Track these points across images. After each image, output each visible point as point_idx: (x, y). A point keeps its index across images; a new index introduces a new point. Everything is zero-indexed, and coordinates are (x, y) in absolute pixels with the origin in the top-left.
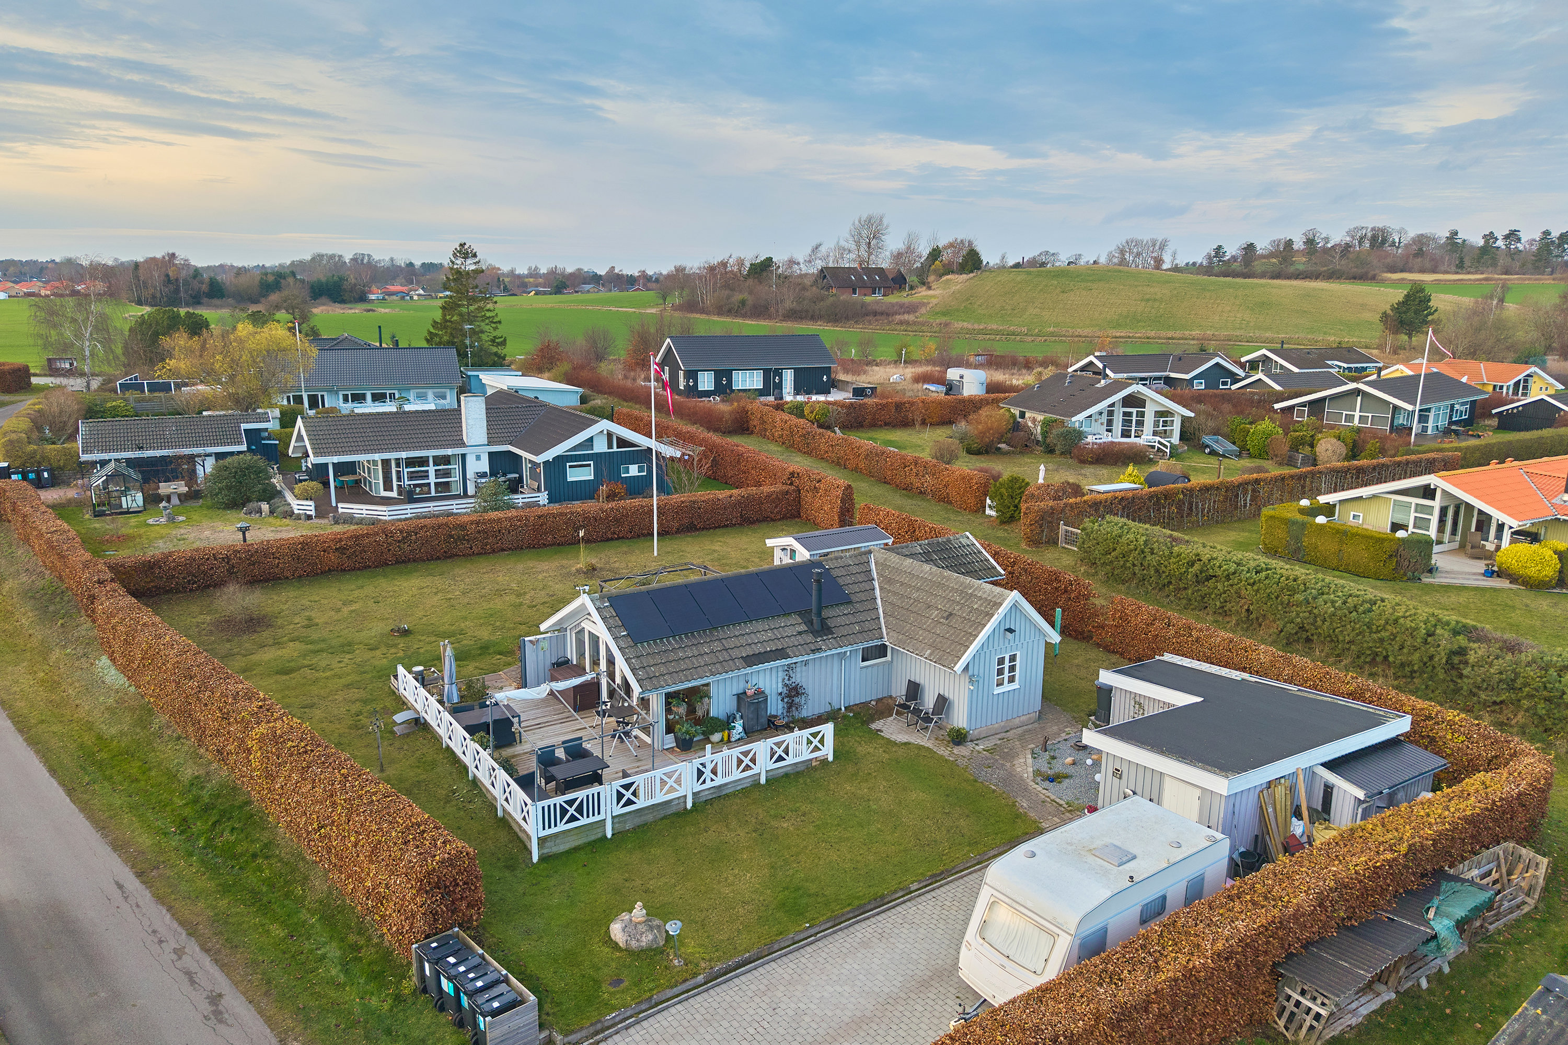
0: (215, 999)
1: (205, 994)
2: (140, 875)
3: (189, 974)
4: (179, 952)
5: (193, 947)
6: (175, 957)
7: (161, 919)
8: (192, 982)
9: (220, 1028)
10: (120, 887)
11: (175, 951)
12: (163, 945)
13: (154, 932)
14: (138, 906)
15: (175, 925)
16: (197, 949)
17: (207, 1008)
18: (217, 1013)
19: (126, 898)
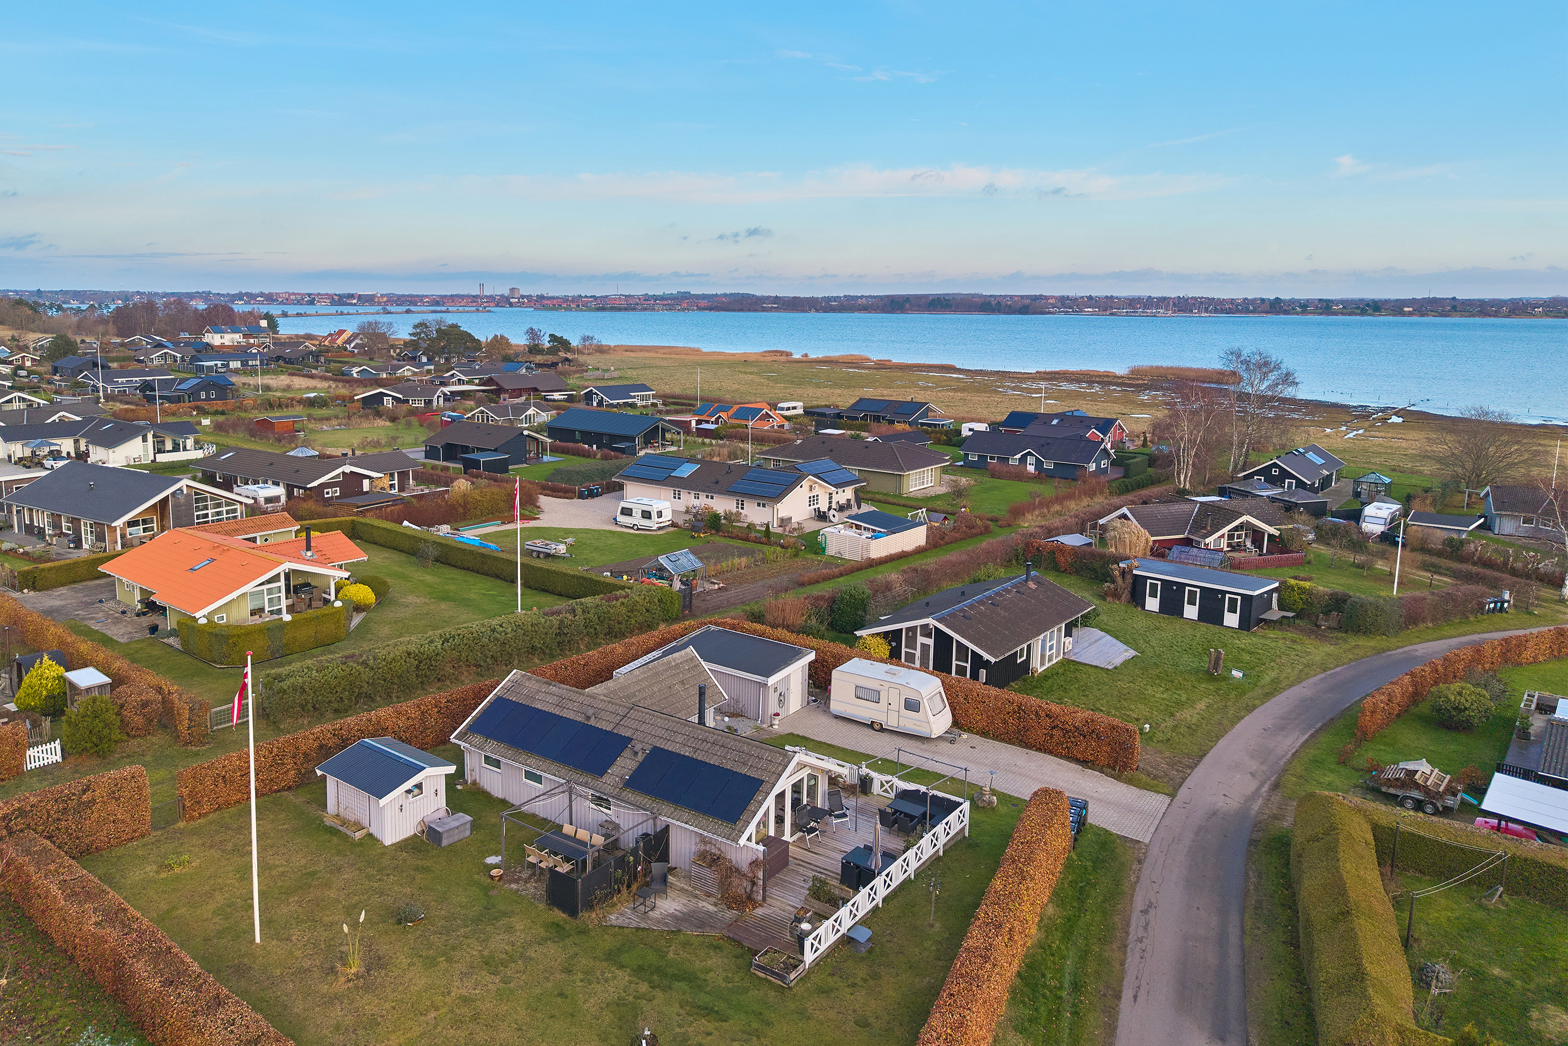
0: (1145, 912)
1: (1147, 916)
2: (1118, 997)
3: (1145, 928)
4: (1140, 940)
5: (1132, 937)
6: (1144, 940)
7: (1132, 961)
8: (1147, 924)
9: (1153, 900)
10: (1135, 997)
11: (1141, 942)
12: (1144, 948)
13: (1142, 958)
14: (1137, 978)
15: (1129, 954)
16: (1130, 936)
17: (1152, 911)
18: (1150, 906)
19: (1139, 987)
